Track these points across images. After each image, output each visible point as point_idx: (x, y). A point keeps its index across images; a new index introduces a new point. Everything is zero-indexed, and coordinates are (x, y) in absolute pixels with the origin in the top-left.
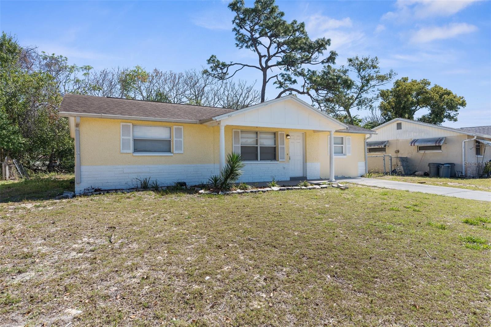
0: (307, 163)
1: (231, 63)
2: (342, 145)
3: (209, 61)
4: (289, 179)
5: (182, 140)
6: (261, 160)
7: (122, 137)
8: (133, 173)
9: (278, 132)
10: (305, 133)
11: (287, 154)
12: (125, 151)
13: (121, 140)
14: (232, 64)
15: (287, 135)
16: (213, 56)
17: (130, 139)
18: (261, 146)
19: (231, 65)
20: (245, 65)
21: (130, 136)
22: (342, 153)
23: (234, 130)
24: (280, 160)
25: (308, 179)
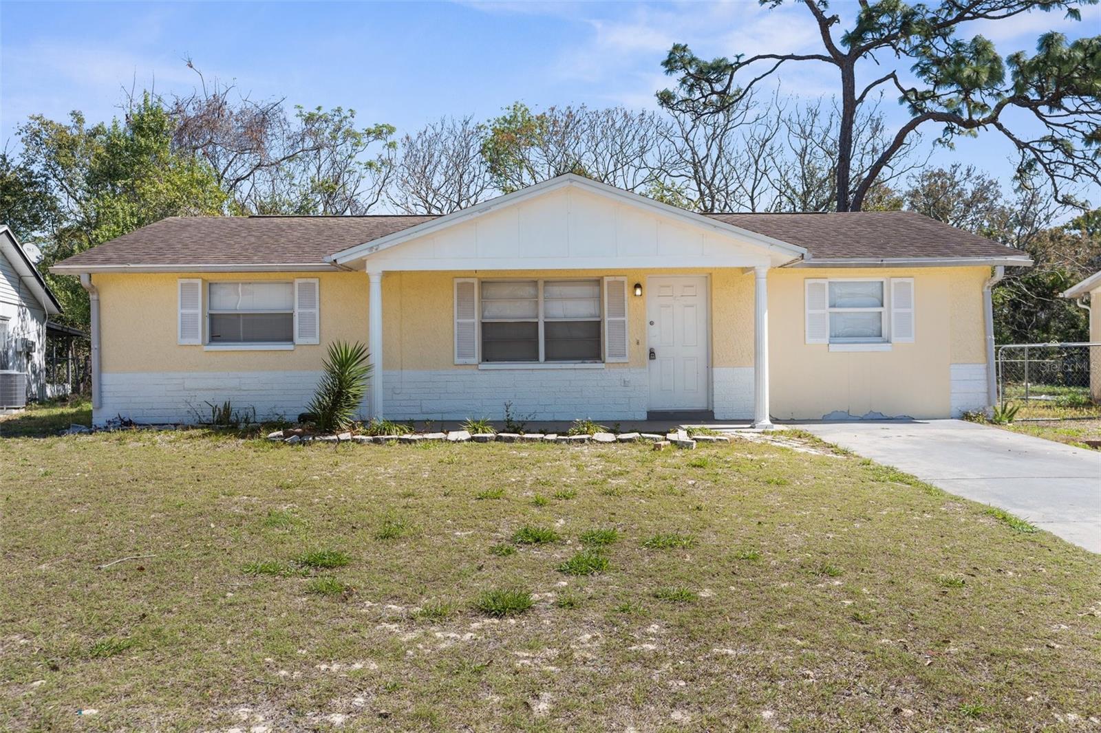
0: (715, 369)
1: (738, 57)
2: (880, 309)
3: (666, 63)
4: (644, 417)
5: (316, 311)
6: (548, 358)
7: (180, 311)
8: (209, 389)
9: (602, 278)
10: (711, 274)
11: (638, 343)
12: (186, 341)
13: (179, 315)
14: (741, 61)
15: (638, 286)
16: (676, 48)
17: (196, 315)
18: (547, 320)
19: (741, 65)
20: (784, 58)
21: (197, 308)
22: (881, 336)
23: (457, 281)
24: (608, 359)
25: (717, 417)
